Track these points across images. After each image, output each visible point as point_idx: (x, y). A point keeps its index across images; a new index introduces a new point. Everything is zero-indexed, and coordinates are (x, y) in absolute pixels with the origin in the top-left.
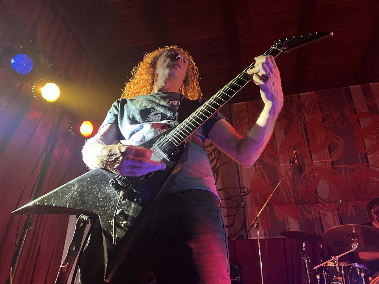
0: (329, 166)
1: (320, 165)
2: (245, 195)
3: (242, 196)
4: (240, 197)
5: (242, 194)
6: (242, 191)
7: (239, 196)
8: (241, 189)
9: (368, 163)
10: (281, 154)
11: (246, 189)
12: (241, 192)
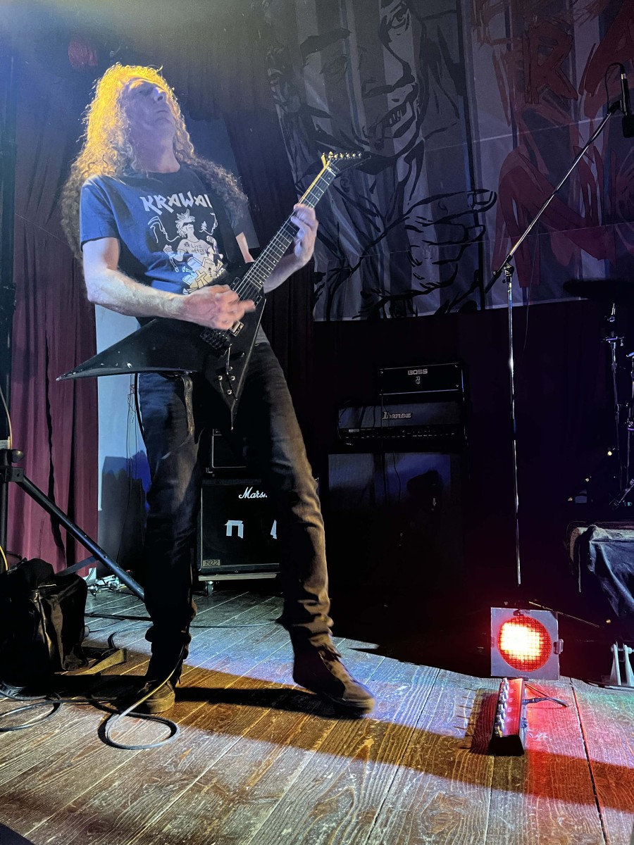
6: (478, 201)
8: (474, 195)
10: (585, 92)
11: (489, 193)
12: (475, 203)
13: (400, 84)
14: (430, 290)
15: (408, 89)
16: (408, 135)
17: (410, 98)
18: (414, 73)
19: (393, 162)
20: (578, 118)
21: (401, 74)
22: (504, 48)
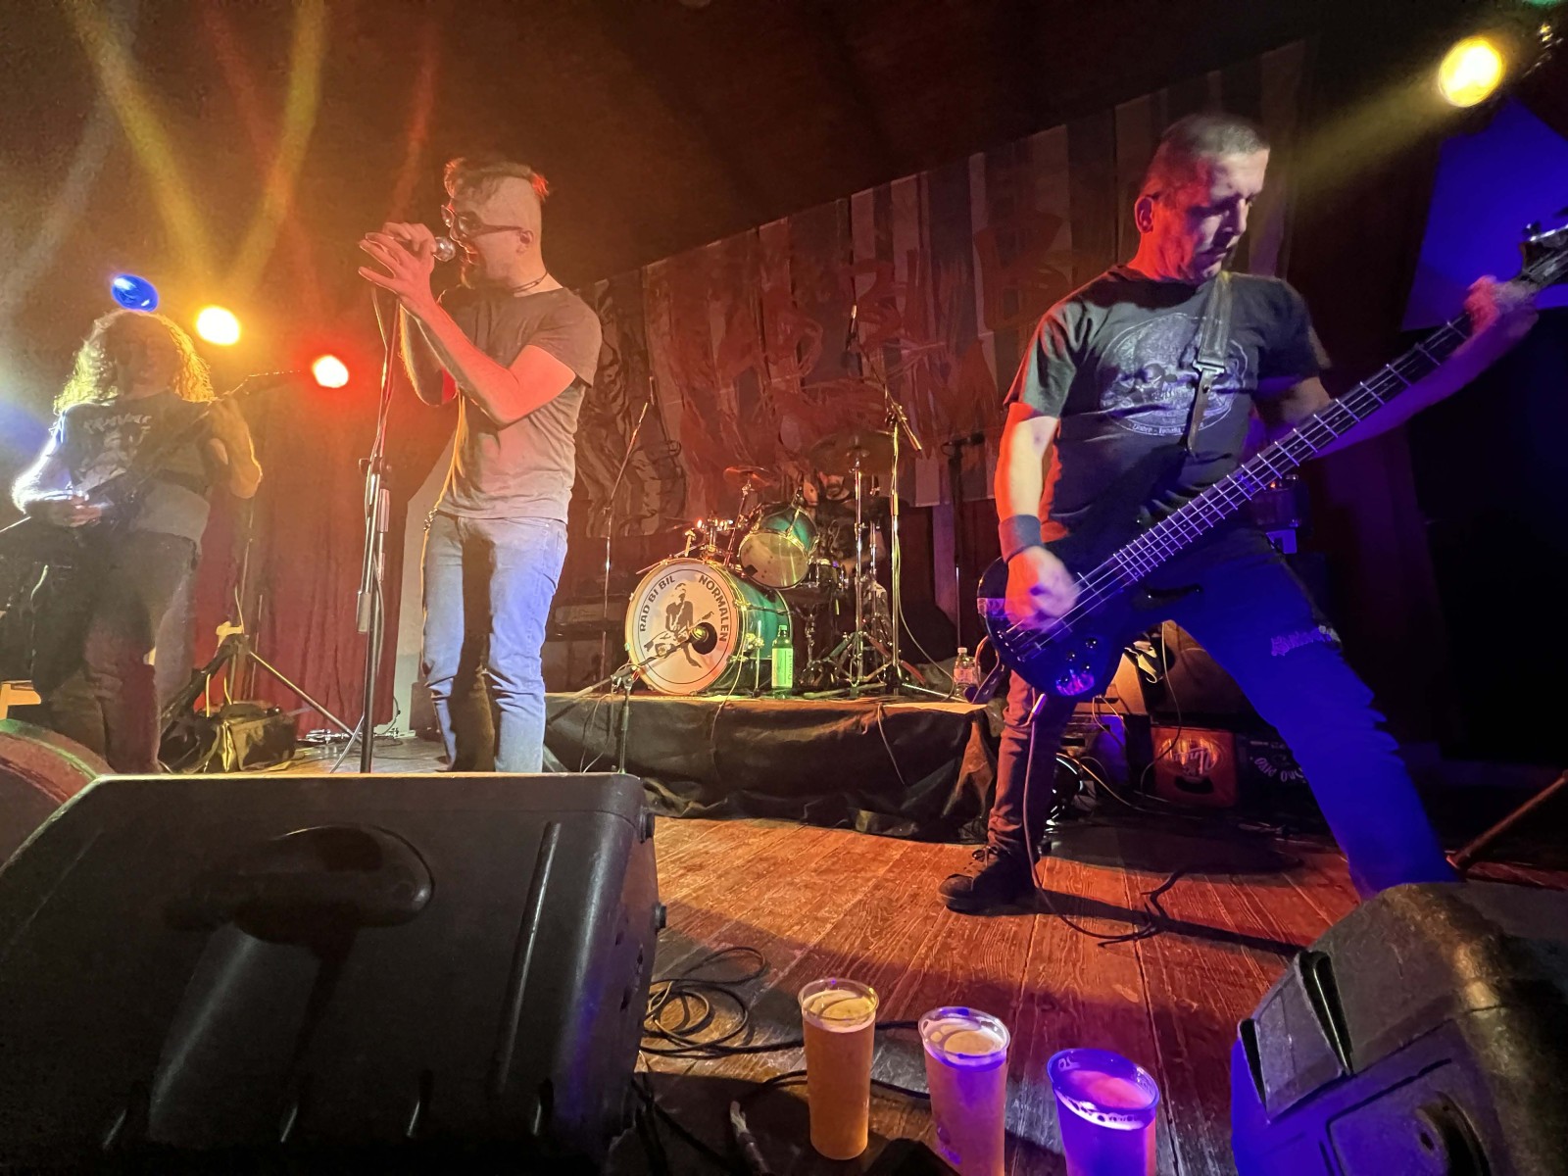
0: (797, 387)
1: (783, 387)
2: (677, 455)
3: (672, 457)
4: (670, 460)
5: (672, 453)
7: (667, 458)
9: (861, 374)
10: (721, 370)
13: (611, 364)
14: (653, 515)
15: (616, 368)
16: (620, 401)
17: (618, 374)
18: (620, 357)
19: (614, 421)
20: (719, 390)
21: (611, 358)
22: (669, 338)
